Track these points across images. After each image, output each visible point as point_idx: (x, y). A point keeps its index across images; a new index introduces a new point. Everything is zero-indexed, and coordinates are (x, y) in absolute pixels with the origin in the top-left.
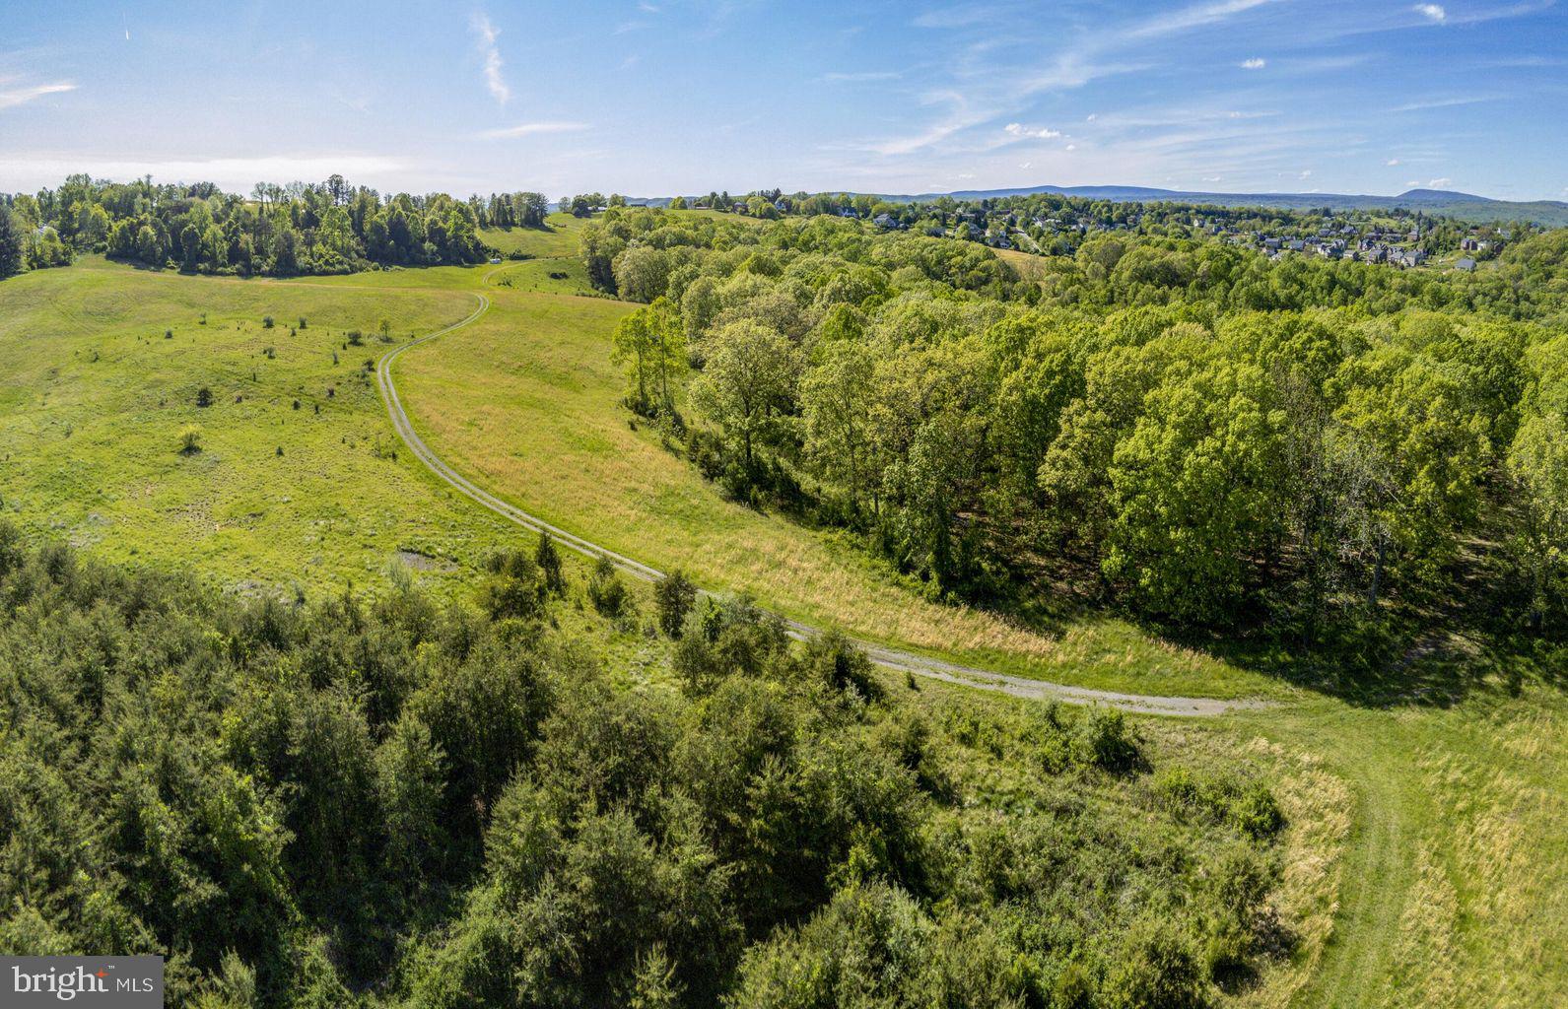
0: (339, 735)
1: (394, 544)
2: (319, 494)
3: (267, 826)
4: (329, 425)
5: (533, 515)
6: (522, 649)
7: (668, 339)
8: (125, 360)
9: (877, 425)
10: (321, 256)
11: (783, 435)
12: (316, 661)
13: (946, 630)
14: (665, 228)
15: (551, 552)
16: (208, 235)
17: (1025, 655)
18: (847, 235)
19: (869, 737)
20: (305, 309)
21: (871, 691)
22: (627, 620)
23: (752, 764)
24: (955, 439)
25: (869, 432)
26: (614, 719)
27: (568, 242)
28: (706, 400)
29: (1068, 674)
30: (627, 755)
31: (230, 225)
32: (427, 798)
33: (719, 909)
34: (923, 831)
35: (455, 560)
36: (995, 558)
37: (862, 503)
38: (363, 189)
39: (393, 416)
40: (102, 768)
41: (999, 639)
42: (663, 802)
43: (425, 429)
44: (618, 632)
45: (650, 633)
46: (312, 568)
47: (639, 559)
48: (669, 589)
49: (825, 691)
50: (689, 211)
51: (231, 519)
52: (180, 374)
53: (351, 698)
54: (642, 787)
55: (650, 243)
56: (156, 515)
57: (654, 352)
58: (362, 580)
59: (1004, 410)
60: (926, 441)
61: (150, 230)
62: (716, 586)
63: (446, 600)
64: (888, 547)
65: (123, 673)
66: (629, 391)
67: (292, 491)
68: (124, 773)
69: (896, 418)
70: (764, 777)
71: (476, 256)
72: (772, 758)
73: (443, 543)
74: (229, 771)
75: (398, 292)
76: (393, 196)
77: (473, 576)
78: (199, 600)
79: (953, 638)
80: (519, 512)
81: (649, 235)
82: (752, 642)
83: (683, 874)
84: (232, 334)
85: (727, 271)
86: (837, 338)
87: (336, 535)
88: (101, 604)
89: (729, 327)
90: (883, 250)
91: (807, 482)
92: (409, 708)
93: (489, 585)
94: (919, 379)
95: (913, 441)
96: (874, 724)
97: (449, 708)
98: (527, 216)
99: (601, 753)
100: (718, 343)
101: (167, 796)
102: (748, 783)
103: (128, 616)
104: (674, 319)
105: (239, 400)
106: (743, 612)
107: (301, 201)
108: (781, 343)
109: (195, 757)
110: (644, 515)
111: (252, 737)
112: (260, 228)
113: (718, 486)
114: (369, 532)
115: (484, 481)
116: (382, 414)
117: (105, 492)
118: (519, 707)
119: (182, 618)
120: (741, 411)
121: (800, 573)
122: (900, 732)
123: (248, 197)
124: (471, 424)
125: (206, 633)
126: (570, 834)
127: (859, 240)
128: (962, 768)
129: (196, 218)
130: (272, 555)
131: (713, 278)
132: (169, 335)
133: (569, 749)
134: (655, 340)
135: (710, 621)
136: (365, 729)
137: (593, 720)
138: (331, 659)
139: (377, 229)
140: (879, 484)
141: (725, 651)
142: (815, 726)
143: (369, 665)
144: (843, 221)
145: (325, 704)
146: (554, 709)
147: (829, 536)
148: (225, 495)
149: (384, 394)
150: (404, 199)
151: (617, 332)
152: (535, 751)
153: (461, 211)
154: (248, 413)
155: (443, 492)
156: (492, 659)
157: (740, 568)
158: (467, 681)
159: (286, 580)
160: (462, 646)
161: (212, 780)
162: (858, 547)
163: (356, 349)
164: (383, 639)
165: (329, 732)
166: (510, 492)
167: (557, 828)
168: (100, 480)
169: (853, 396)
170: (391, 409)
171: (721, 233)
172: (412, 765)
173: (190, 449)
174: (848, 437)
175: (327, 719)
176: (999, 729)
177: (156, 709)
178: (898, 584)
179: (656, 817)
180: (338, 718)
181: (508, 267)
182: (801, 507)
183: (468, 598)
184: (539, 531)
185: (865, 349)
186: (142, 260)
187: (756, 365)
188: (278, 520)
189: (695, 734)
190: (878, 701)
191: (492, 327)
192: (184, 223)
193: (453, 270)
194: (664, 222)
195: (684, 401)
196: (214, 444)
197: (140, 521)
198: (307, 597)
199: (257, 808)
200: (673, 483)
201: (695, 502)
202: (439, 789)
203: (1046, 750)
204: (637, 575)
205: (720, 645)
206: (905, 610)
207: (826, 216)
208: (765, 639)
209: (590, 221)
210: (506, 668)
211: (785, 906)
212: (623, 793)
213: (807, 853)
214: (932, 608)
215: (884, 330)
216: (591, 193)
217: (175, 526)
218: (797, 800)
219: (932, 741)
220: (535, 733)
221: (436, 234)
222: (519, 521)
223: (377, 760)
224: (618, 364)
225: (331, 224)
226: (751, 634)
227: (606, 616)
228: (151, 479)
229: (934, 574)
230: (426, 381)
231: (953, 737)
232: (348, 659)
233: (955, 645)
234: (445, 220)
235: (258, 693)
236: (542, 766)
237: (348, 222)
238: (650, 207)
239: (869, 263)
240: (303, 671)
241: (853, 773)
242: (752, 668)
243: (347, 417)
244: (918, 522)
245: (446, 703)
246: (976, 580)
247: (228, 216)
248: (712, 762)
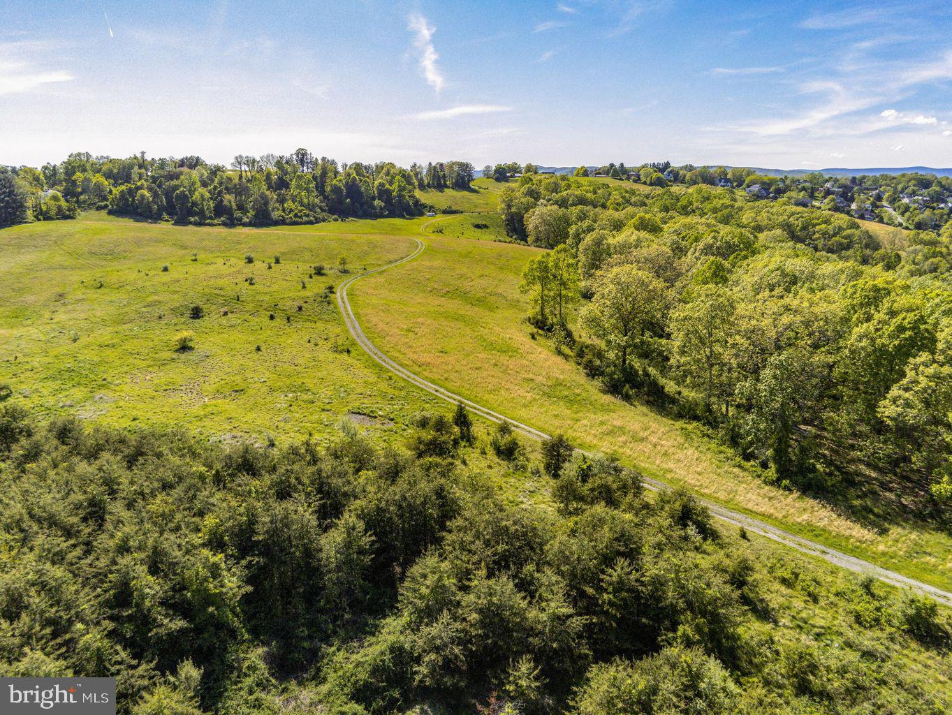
0: (294, 527)
1: (346, 409)
2: (289, 376)
3: (232, 583)
4: (298, 330)
5: (453, 393)
6: (438, 477)
7: (566, 276)
8: (127, 287)
9: (734, 351)
10: (291, 211)
11: (654, 351)
12: (281, 482)
13: (778, 505)
14: (569, 192)
15: (465, 417)
16: (196, 195)
17: (847, 538)
18: (721, 202)
19: (705, 562)
20: (279, 249)
21: (708, 533)
22: (519, 463)
23: (608, 560)
24: (803, 370)
25: (727, 356)
26: (504, 523)
27: (489, 201)
28: (593, 322)
29: (886, 561)
30: (512, 545)
31: (215, 188)
32: (358, 564)
33: (574, 641)
34: (740, 630)
35: (392, 420)
36: (829, 463)
37: (715, 407)
38: (324, 159)
39: (349, 324)
40: (102, 560)
41: (826, 521)
42: (536, 575)
43: (372, 333)
44: (511, 470)
45: (536, 472)
46: (282, 424)
47: (531, 425)
48: (553, 446)
49: (670, 525)
50: (590, 178)
51: (218, 393)
52: (176, 296)
53: (306, 505)
54: (521, 565)
55: (556, 203)
56: (155, 394)
57: (554, 285)
58: (319, 431)
59: (852, 352)
60: (776, 368)
61: (146, 193)
62: (590, 447)
63: (383, 445)
64: (734, 439)
65: (124, 498)
66: (531, 312)
67: (267, 375)
68: (119, 560)
69: (752, 347)
70: (615, 571)
71: (416, 210)
72: (623, 560)
73: (383, 409)
74: (206, 552)
75: (354, 237)
76: (349, 164)
77: (405, 430)
78: (190, 448)
79: (784, 512)
80: (442, 390)
81: (555, 196)
82: (615, 486)
83: (549, 618)
84: (219, 266)
85: (618, 226)
86: (706, 283)
87: (302, 404)
88: (105, 456)
89: (615, 269)
90: (753, 215)
91: (670, 387)
92: (350, 511)
93: (416, 436)
94: (775, 320)
95: (764, 367)
96: (708, 554)
97: (380, 510)
98: (457, 181)
99: (493, 543)
100: (605, 280)
101: (154, 570)
102: (603, 572)
103: (128, 462)
104: (571, 261)
105: (226, 314)
106: (609, 467)
107: (273, 169)
108: (658, 284)
109: (179, 546)
110: (538, 397)
111: (226, 531)
112: (240, 190)
113: (598, 382)
114: (327, 401)
115: (417, 369)
116: (340, 323)
117: (109, 379)
118: (433, 512)
119: (175, 460)
120: (620, 332)
121: (659, 447)
122: (730, 564)
123: (229, 167)
124: (408, 330)
125: (194, 468)
126: (465, 589)
127: (732, 206)
128: (781, 600)
129: (186, 183)
130: (250, 416)
131: (606, 232)
132: (166, 269)
133: (469, 538)
134: (555, 276)
135: (583, 470)
136: (315, 523)
137: (488, 522)
138: (293, 481)
139: (336, 190)
140: (732, 395)
141: (592, 490)
142: (659, 546)
143: (321, 484)
144: (719, 190)
145: (286, 509)
146: (459, 514)
147: (685, 426)
148: (213, 377)
149: (342, 309)
150: (358, 167)
151: (526, 269)
152: (443, 538)
153: (403, 176)
154: (233, 323)
155: (386, 376)
156: (415, 482)
157: (610, 438)
158: (395, 494)
159: (260, 432)
160: (393, 473)
161: (191, 558)
162: (708, 436)
163: (319, 278)
164: (334, 468)
165: (287, 526)
166: (436, 377)
167: (455, 585)
168: (105, 372)
169: (716, 328)
170: (347, 320)
171: (616, 196)
172: (348, 545)
173: (184, 347)
174: (708, 358)
175: (286, 517)
176: (818, 583)
177: (150, 518)
178: (740, 466)
179: (531, 583)
180: (295, 517)
181: (440, 219)
182: (663, 403)
183: (400, 444)
184: (456, 403)
185: (729, 293)
186: (140, 215)
187: (634, 299)
188: (256, 394)
189: (565, 538)
190: (713, 540)
191: (427, 263)
192: (176, 188)
193: (397, 221)
194: (569, 186)
195: (575, 321)
196: (203, 345)
197: (141, 398)
198: (276, 443)
199: (225, 573)
200: (562, 377)
201: (578, 391)
202: (367, 560)
203: (858, 608)
204: (529, 435)
205: (588, 486)
206: (744, 485)
207: (703, 186)
208: (625, 486)
209: (508, 185)
210: (425, 487)
211: (624, 647)
212: (507, 567)
213: (644, 620)
214: (767, 488)
215: (748, 280)
216: (510, 163)
217: (171, 400)
218: (640, 588)
219: (756, 576)
220: (443, 528)
221: (384, 193)
222: (441, 396)
223: (322, 542)
224: (525, 292)
225: (299, 187)
226: (614, 481)
227: (503, 460)
228: (150, 369)
229: (772, 465)
230: (375, 301)
231: (775, 578)
232: (305, 480)
233: (784, 517)
234: (391, 183)
235: (234, 504)
236: (447, 548)
237: (312, 185)
238: (558, 174)
239: (739, 226)
240: (270, 489)
241: (687, 581)
242: (612, 502)
243: (313, 325)
244: (762, 426)
245: (378, 508)
246: (811, 476)
247: (213, 181)
248: (576, 556)
